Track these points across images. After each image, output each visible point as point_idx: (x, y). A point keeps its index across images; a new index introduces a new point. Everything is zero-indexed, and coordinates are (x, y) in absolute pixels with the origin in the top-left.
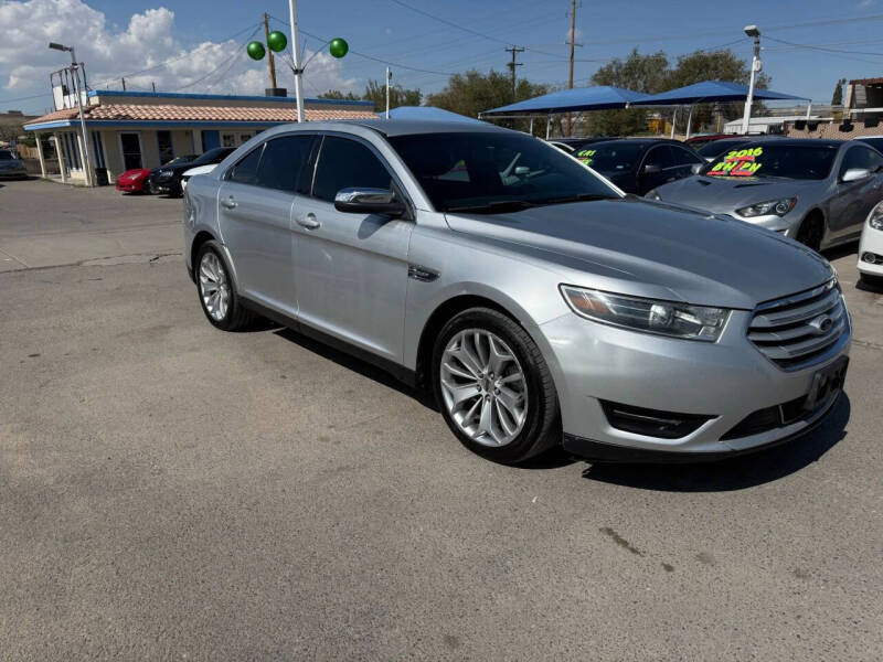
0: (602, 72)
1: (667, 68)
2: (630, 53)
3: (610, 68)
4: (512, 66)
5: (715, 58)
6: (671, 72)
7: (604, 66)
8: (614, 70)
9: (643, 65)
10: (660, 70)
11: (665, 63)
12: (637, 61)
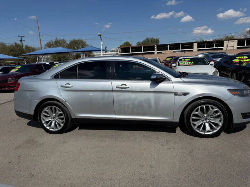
0: (47, 43)
1: (66, 43)
2: (55, 39)
3: (50, 42)
4: (21, 41)
5: (79, 41)
6: (68, 44)
7: (48, 42)
8: (51, 43)
9: (59, 42)
10: (64, 43)
11: (66, 42)
12: (58, 41)
